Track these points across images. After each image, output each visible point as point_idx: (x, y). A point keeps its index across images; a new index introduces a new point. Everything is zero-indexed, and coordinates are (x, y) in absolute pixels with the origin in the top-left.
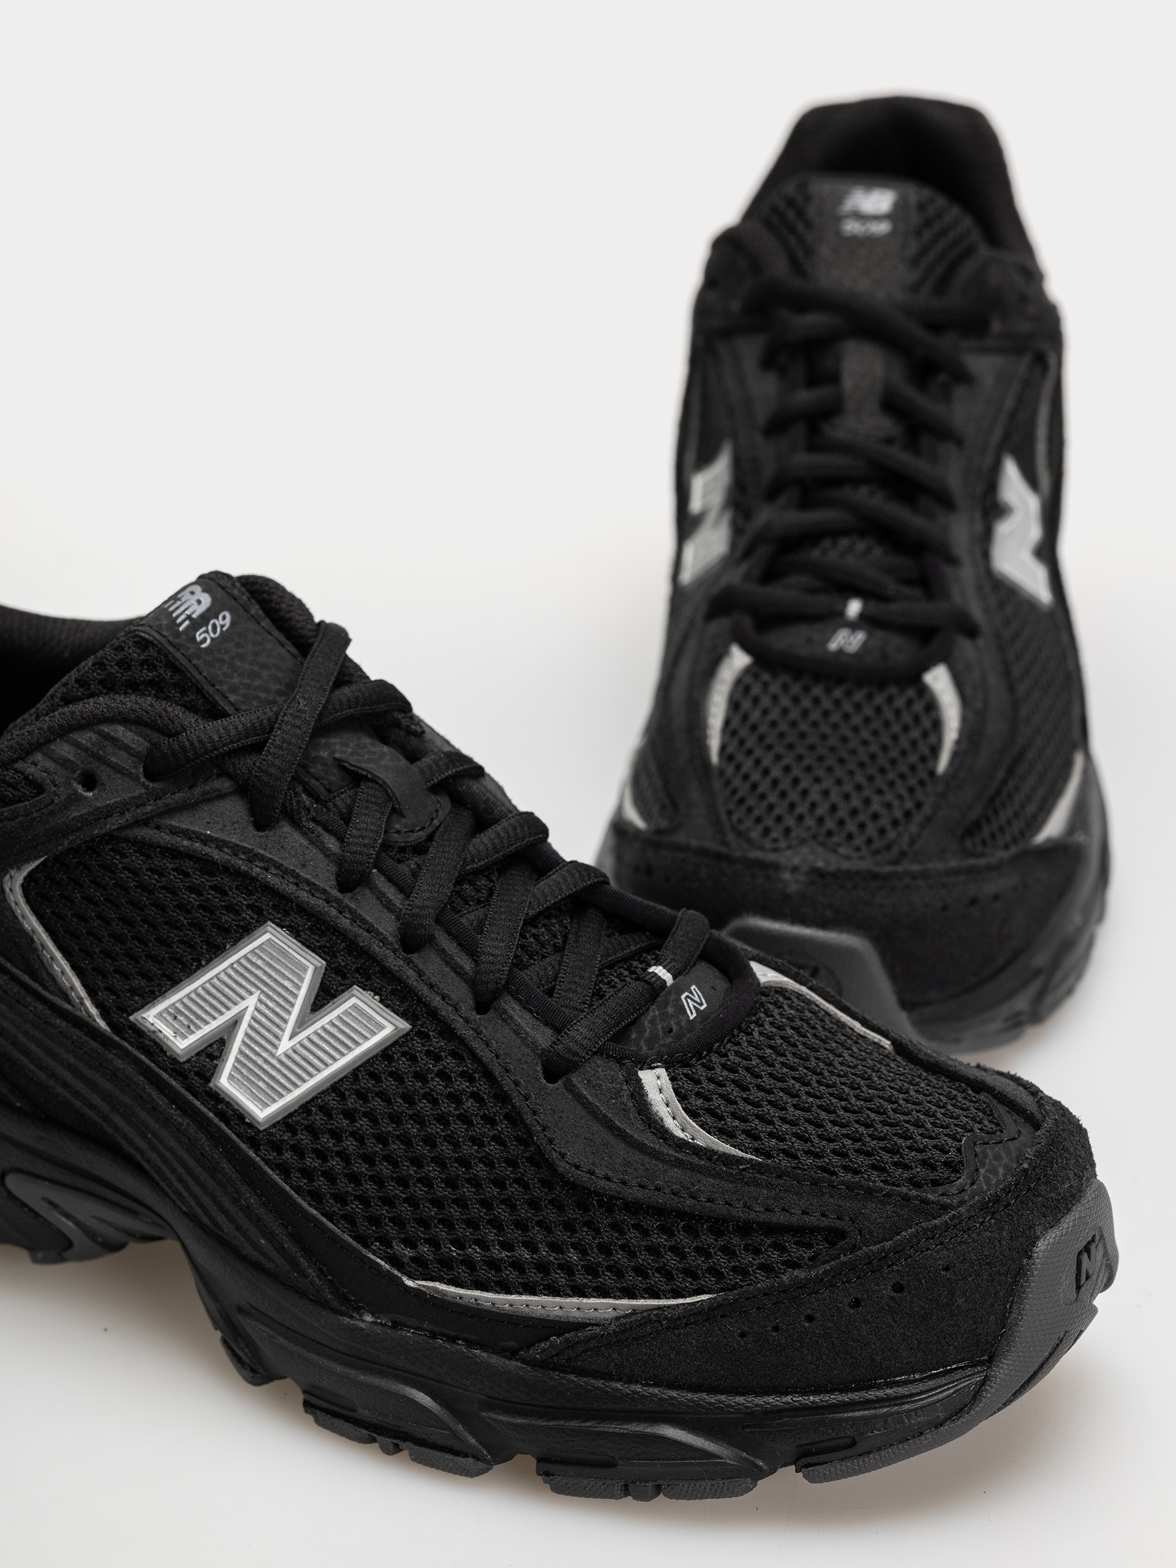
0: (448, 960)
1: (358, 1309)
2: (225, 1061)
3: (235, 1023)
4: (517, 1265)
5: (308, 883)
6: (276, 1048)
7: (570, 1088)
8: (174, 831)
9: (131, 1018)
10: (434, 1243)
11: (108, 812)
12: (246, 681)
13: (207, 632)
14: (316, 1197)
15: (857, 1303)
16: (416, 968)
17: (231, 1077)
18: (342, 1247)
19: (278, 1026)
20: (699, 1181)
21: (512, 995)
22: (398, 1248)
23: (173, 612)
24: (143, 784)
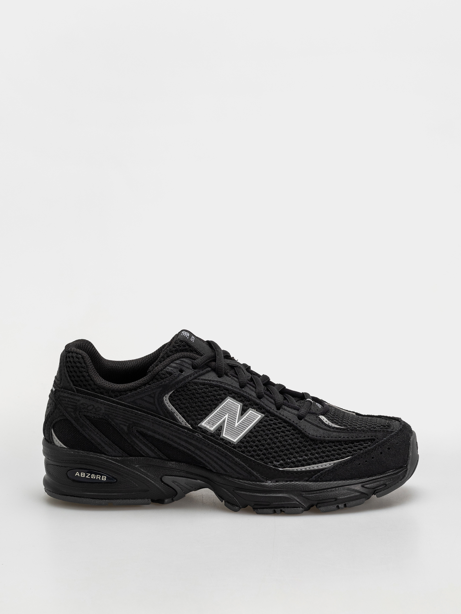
0: (268, 400)
1: (267, 480)
2: (223, 430)
3: (224, 421)
4: (304, 460)
5: (235, 387)
6: (235, 425)
7: (306, 420)
8: (202, 380)
9: (199, 425)
10: (283, 460)
11: (188, 377)
12: (203, 349)
13: (192, 339)
15: (381, 453)
16: (262, 402)
17: (225, 434)
18: (261, 466)
19: (234, 420)
20: (340, 434)
21: (284, 405)
22: (275, 463)
24: (193, 370)
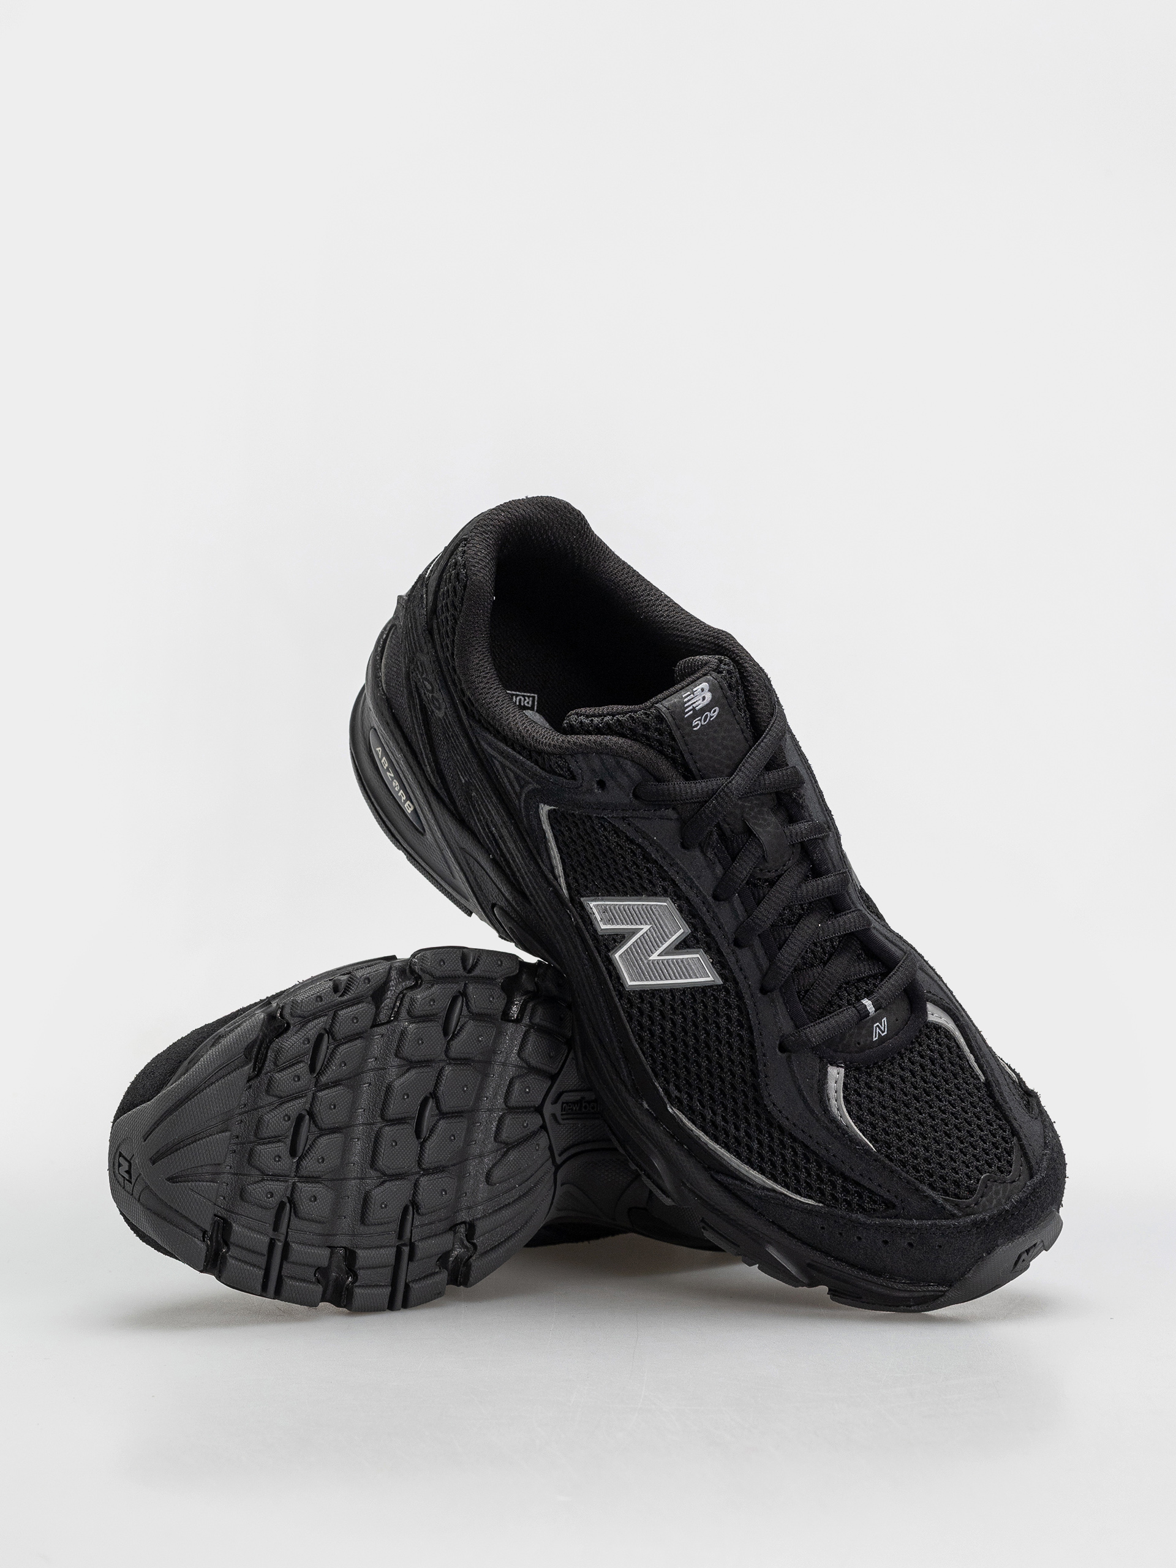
0: (756, 957)
2: (621, 947)
3: (636, 932)
5: (697, 888)
6: (650, 956)
8: (636, 829)
9: (582, 899)
10: (691, 1097)
11: (606, 806)
12: (711, 755)
13: (700, 720)
14: (641, 1040)
16: (736, 956)
17: (621, 956)
18: (643, 1070)
19: (654, 947)
21: (781, 993)
22: (672, 1088)
23: (686, 703)
24: (630, 799)
